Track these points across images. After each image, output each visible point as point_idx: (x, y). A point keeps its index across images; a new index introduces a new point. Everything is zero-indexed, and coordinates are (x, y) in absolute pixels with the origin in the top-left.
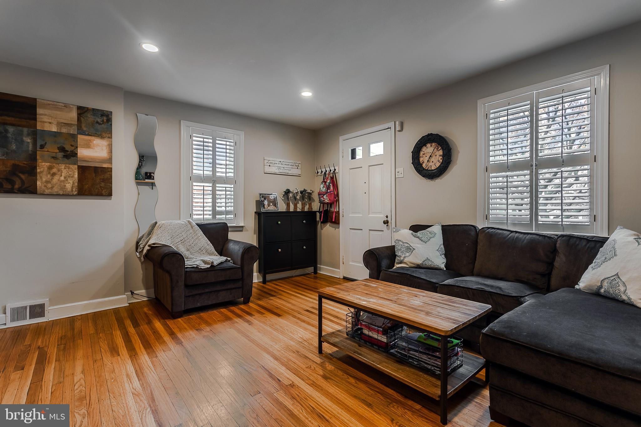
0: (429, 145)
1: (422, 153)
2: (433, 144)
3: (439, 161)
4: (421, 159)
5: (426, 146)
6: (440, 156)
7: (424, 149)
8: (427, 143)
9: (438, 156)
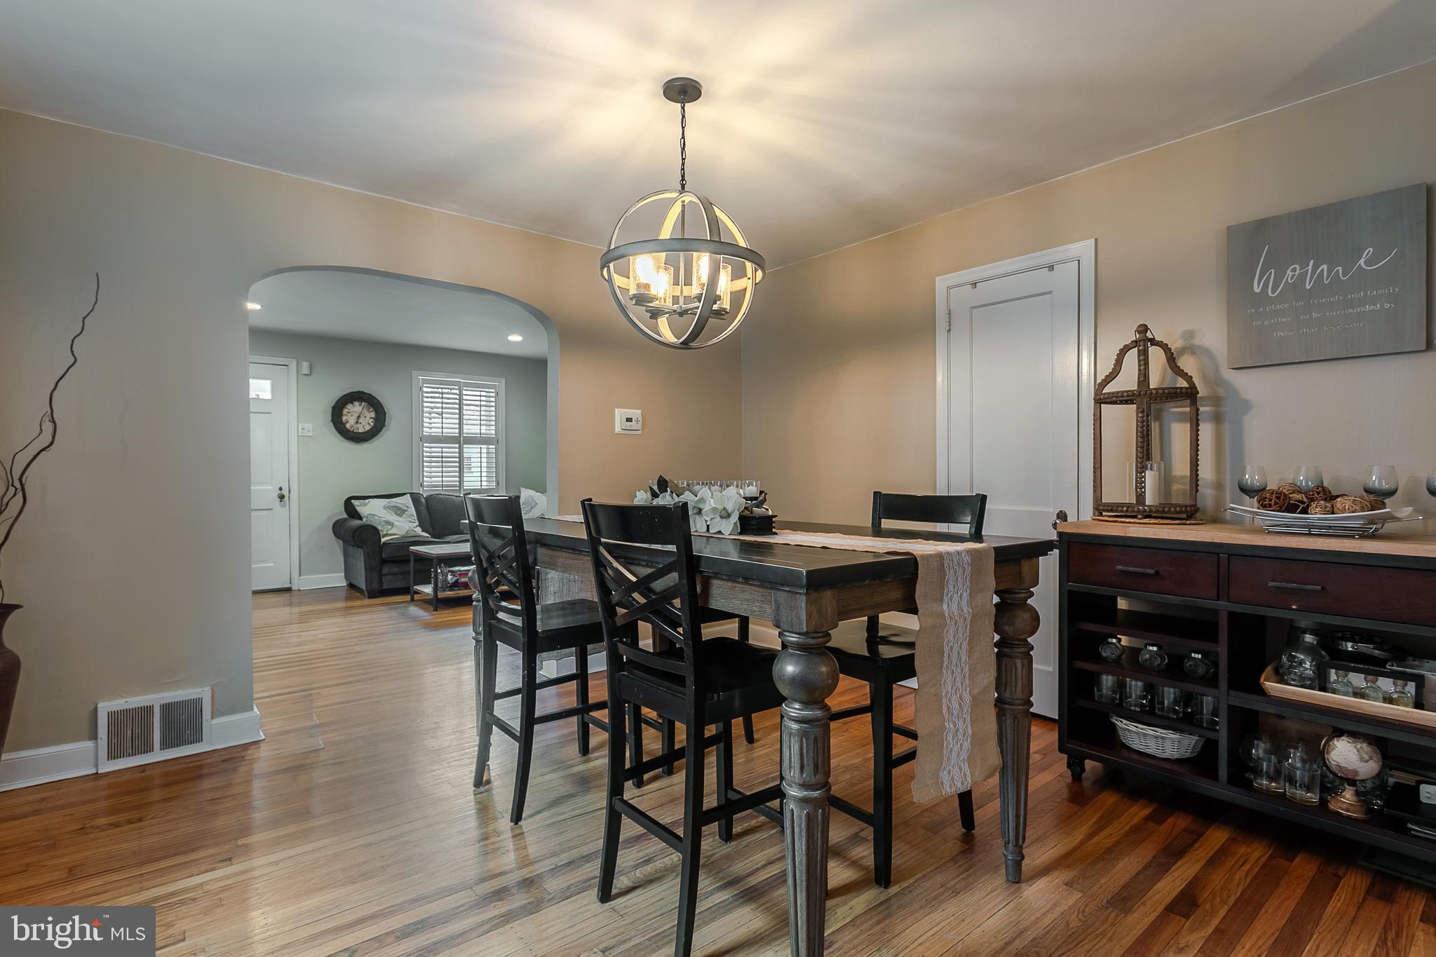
0: (357, 403)
1: (345, 411)
2: (363, 404)
3: (369, 424)
4: (344, 418)
5: (352, 403)
6: (371, 418)
7: (349, 406)
8: (355, 401)
9: (368, 418)
